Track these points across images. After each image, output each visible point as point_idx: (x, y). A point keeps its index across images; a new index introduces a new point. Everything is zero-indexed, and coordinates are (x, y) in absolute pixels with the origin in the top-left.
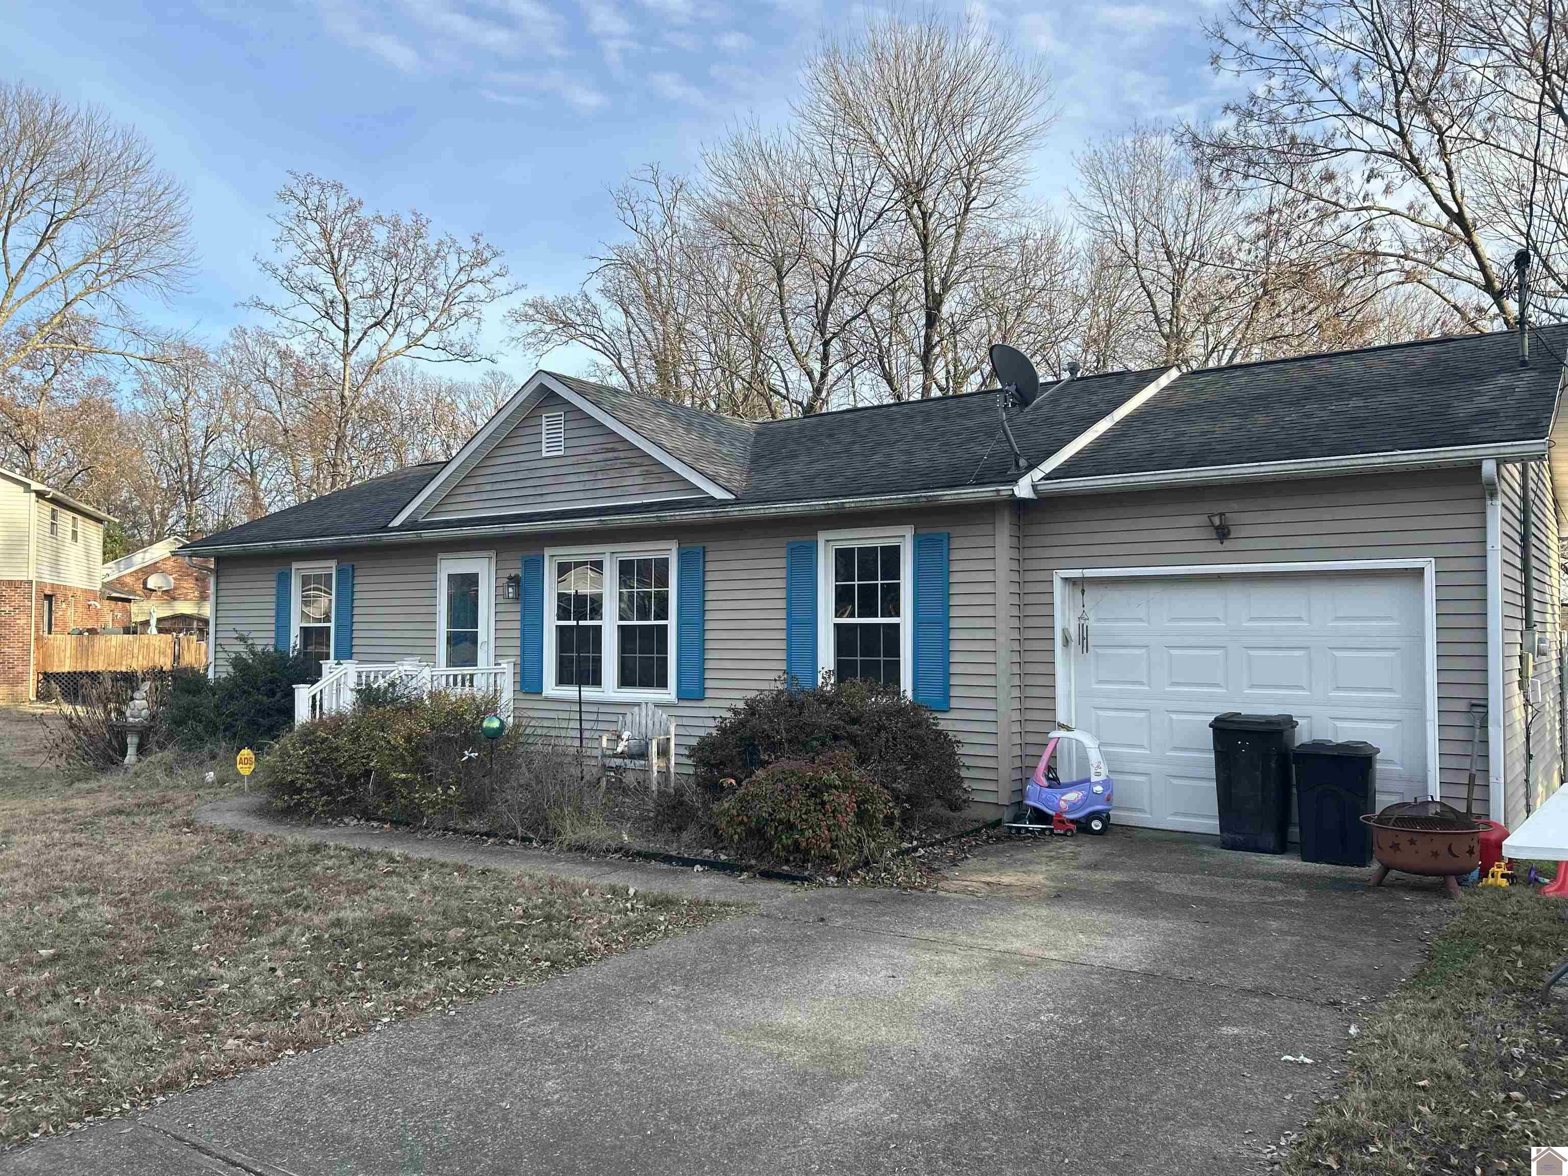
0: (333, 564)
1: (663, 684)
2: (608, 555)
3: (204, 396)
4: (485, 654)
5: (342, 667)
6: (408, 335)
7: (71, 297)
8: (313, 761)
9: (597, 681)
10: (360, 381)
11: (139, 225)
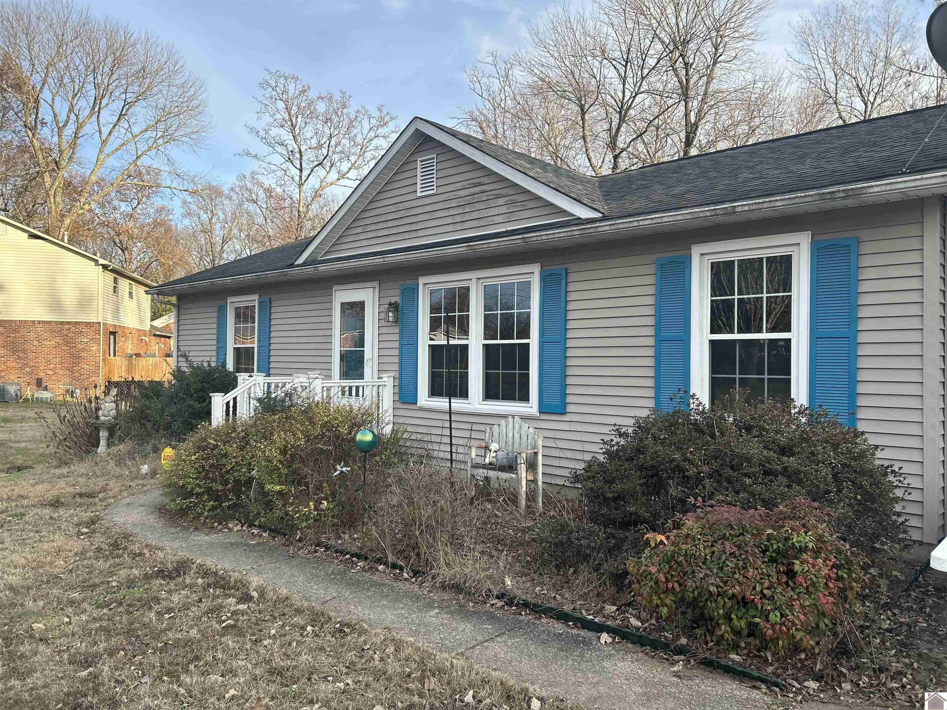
0: (256, 297)
1: (525, 397)
2: (474, 281)
3: (222, 216)
4: (370, 369)
5: (252, 379)
6: (339, 172)
7: (140, 153)
8: (203, 467)
9: (464, 394)
10: (309, 202)
11: (177, 107)
